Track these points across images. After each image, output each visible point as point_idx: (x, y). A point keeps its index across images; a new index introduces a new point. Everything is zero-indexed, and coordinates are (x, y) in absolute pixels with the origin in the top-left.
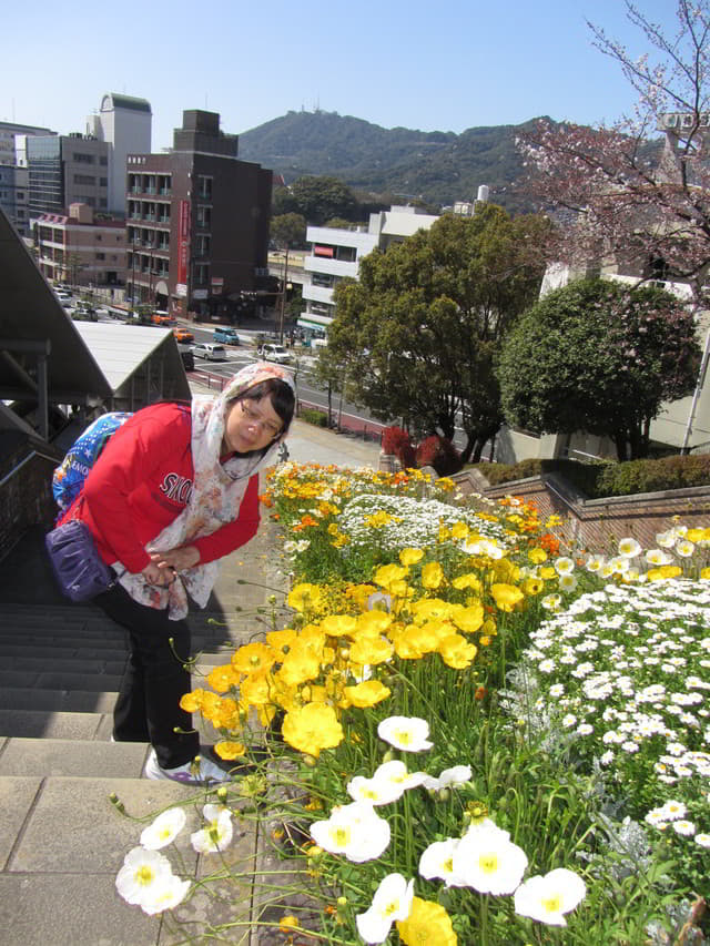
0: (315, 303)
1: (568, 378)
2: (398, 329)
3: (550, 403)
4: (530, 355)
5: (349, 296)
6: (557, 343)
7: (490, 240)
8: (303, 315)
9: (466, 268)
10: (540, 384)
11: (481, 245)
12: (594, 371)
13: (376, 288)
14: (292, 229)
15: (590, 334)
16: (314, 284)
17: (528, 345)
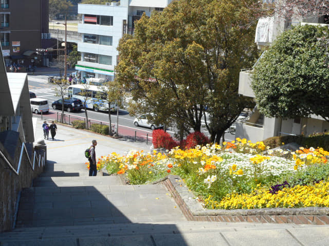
0: (86, 54)
1: (303, 84)
2: (167, 66)
3: (292, 99)
4: (276, 71)
5: (131, 47)
6: (293, 63)
7: (219, 6)
8: (79, 63)
9: (205, 24)
10: (284, 88)
11: (213, 9)
12: (318, 78)
13: (148, 40)
14: (59, 6)
15: (312, 56)
16: (85, 41)
17: (274, 66)
